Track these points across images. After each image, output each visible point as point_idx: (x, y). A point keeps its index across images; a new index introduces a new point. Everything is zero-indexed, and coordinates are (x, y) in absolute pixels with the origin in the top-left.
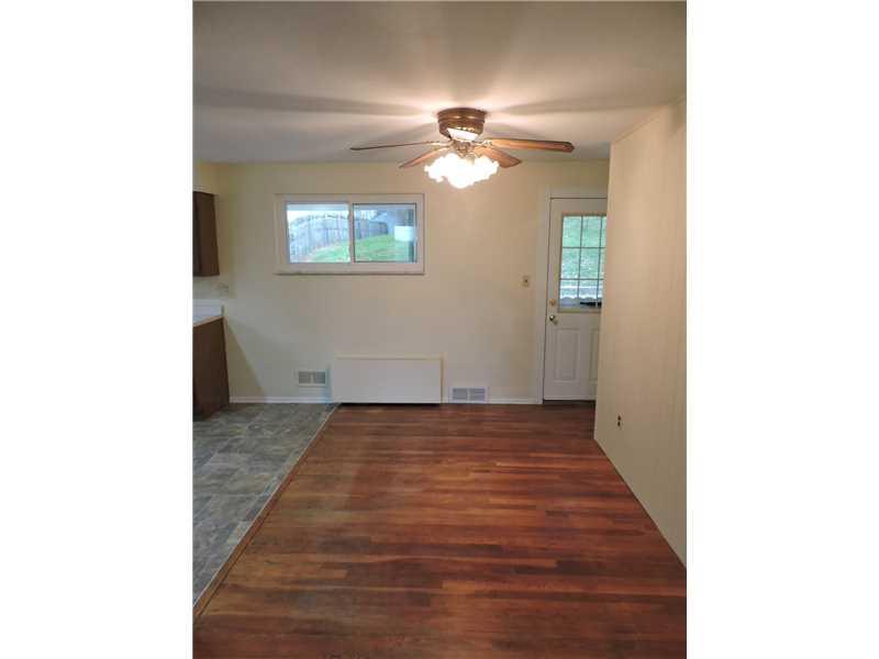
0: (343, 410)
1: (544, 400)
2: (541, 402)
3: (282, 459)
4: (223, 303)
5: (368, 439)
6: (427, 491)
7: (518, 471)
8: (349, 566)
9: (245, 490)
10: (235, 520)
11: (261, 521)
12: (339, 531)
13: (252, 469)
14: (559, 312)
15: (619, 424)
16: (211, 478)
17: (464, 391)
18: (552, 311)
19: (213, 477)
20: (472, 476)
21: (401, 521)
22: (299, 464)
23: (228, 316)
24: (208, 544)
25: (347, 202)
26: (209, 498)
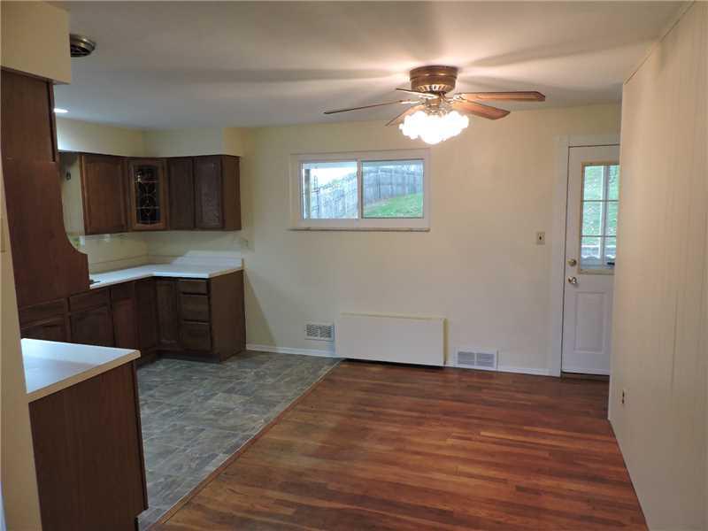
0: (345, 366)
1: (562, 372)
2: (558, 375)
3: (273, 404)
4: (243, 256)
5: (359, 395)
6: (399, 450)
7: (500, 443)
8: (300, 506)
9: (234, 428)
10: (217, 452)
11: (239, 455)
12: (300, 474)
13: (245, 411)
14: (580, 272)
15: (623, 402)
16: (210, 413)
17: (471, 355)
18: (572, 272)
19: (212, 412)
20: (450, 441)
21: (362, 475)
22: (287, 410)
23: (248, 269)
24: (190, 468)
25: (356, 160)
26: (203, 430)
